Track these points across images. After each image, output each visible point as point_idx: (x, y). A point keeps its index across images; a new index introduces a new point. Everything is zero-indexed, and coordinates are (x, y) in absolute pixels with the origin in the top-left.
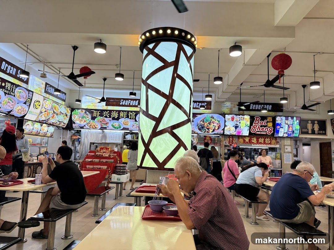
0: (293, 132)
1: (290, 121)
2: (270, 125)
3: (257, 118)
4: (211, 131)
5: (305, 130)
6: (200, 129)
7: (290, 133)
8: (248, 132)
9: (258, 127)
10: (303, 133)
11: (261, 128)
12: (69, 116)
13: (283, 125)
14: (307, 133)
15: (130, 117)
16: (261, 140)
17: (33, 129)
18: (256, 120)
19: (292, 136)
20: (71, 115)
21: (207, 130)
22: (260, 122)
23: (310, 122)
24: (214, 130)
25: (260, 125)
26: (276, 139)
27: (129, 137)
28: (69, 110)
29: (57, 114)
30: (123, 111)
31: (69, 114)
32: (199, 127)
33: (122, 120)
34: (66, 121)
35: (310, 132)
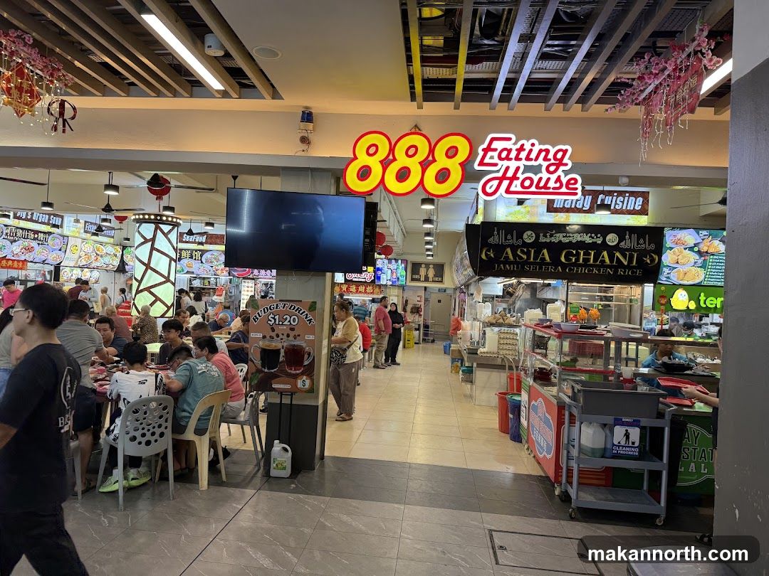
0: (398, 278)
1: (393, 265)
5: (416, 277)
7: (394, 280)
8: (343, 278)
10: (413, 280)
11: (359, 274)
12: (120, 257)
13: (385, 269)
14: (418, 280)
15: (194, 258)
16: (362, 288)
17: (72, 275)
19: (397, 283)
20: (122, 254)
23: (423, 266)
26: (380, 288)
27: (197, 283)
28: (119, 249)
29: (102, 256)
30: (185, 250)
31: (119, 255)
33: (185, 262)
34: (116, 262)
35: (422, 279)
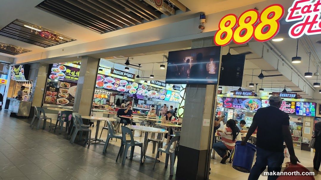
1: (307, 105)
2: (293, 107)
3: (284, 102)
4: (253, 109)
6: (246, 108)
7: (308, 113)
9: (283, 108)
10: (320, 113)
11: (286, 109)
13: (302, 107)
18: (283, 104)
19: (310, 115)
21: (251, 108)
22: (285, 105)
24: (255, 109)
25: (285, 107)
32: (246, 106)
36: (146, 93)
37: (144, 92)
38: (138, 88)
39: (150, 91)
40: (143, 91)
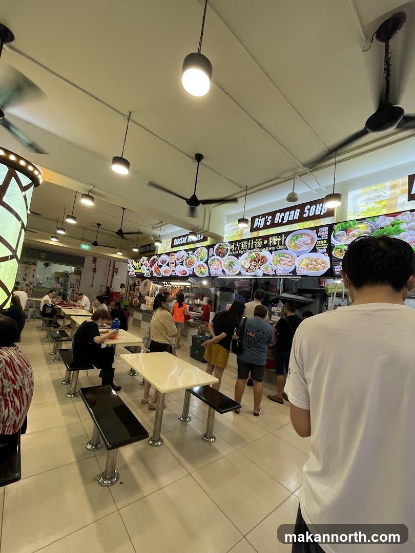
36: (231, 265)
37: (227, 264)
38: (208, 260)
39: (240, 255)
40: (223, 262)
